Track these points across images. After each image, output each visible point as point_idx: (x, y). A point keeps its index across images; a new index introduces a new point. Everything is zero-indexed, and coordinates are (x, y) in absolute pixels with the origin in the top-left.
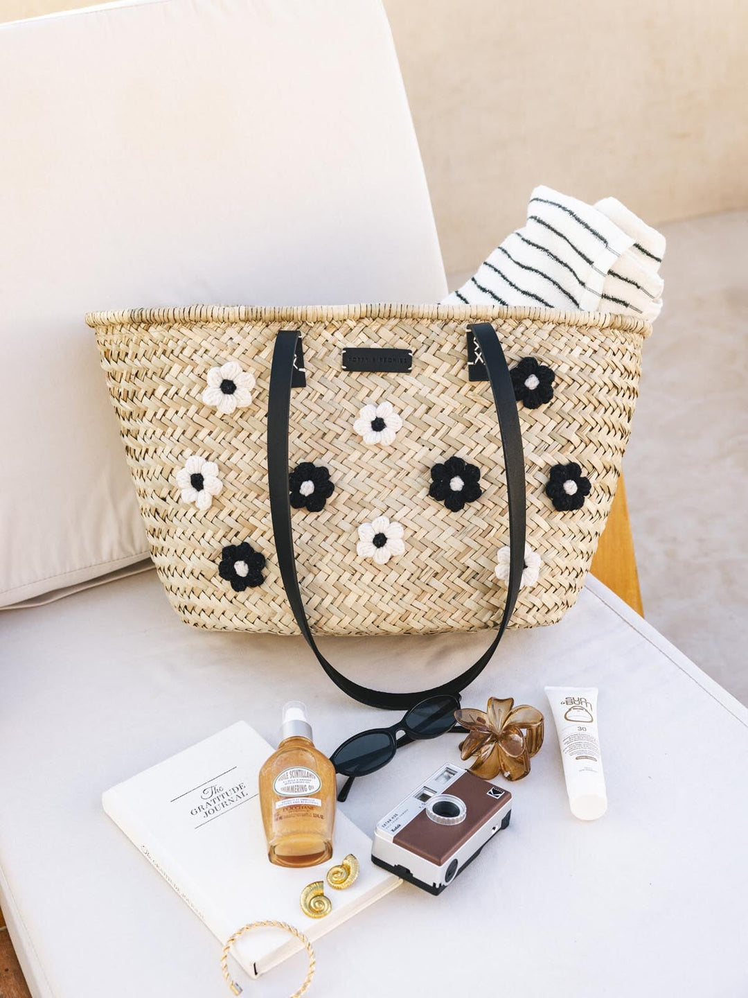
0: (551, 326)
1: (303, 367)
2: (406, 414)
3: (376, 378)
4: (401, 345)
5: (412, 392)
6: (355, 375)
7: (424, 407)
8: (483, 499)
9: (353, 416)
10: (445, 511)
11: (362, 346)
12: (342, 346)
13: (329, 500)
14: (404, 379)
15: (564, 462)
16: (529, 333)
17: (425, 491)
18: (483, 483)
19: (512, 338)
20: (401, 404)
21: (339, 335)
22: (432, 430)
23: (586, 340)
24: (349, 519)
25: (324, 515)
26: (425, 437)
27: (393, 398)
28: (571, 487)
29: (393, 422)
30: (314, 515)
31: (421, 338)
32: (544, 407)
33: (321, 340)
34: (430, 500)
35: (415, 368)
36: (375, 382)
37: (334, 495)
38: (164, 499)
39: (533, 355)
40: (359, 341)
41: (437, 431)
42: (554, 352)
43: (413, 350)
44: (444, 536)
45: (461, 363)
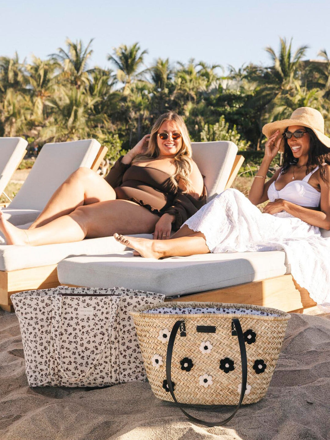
0: (256, 320)
1: (185, 331)
2: (214, 345)
3: (205, 334)
4: (213, 325)
5: (216, 338)
6: (200, 333)
7: (219, 343)
8: (235, 370)
9: (199, 345)
10: (224, 373)
11: (202, 325)
12: (196, 325)
13: (192, 368)
14: (213, 335)
15: (259, 359)
16: (249, 322)
17: (218, 367)
18: (235, 365)
19: (244, 323)
20: (212, 342)
21: (195, 322)
22: (221, 349)
23: (266, 324)
24: (197, 374)
25: (191, 372)
26: (219, 351)
27: (210, 340)
28: (260, 367)
29: (210, 347)
30: (188, 372)
31: (219, 323)
32: (253, 344)
33: (190, 323)
34: (220, 370)
35: (217, 331)
36: (205, 335)
37: (194, 367)
38: (149, 364)
39: (250, 329)
40: (201, 323)
41: (222, 350)
42: (256, 328)
43: (216, 326)
44: (223, 380)
45: (230, 330)
